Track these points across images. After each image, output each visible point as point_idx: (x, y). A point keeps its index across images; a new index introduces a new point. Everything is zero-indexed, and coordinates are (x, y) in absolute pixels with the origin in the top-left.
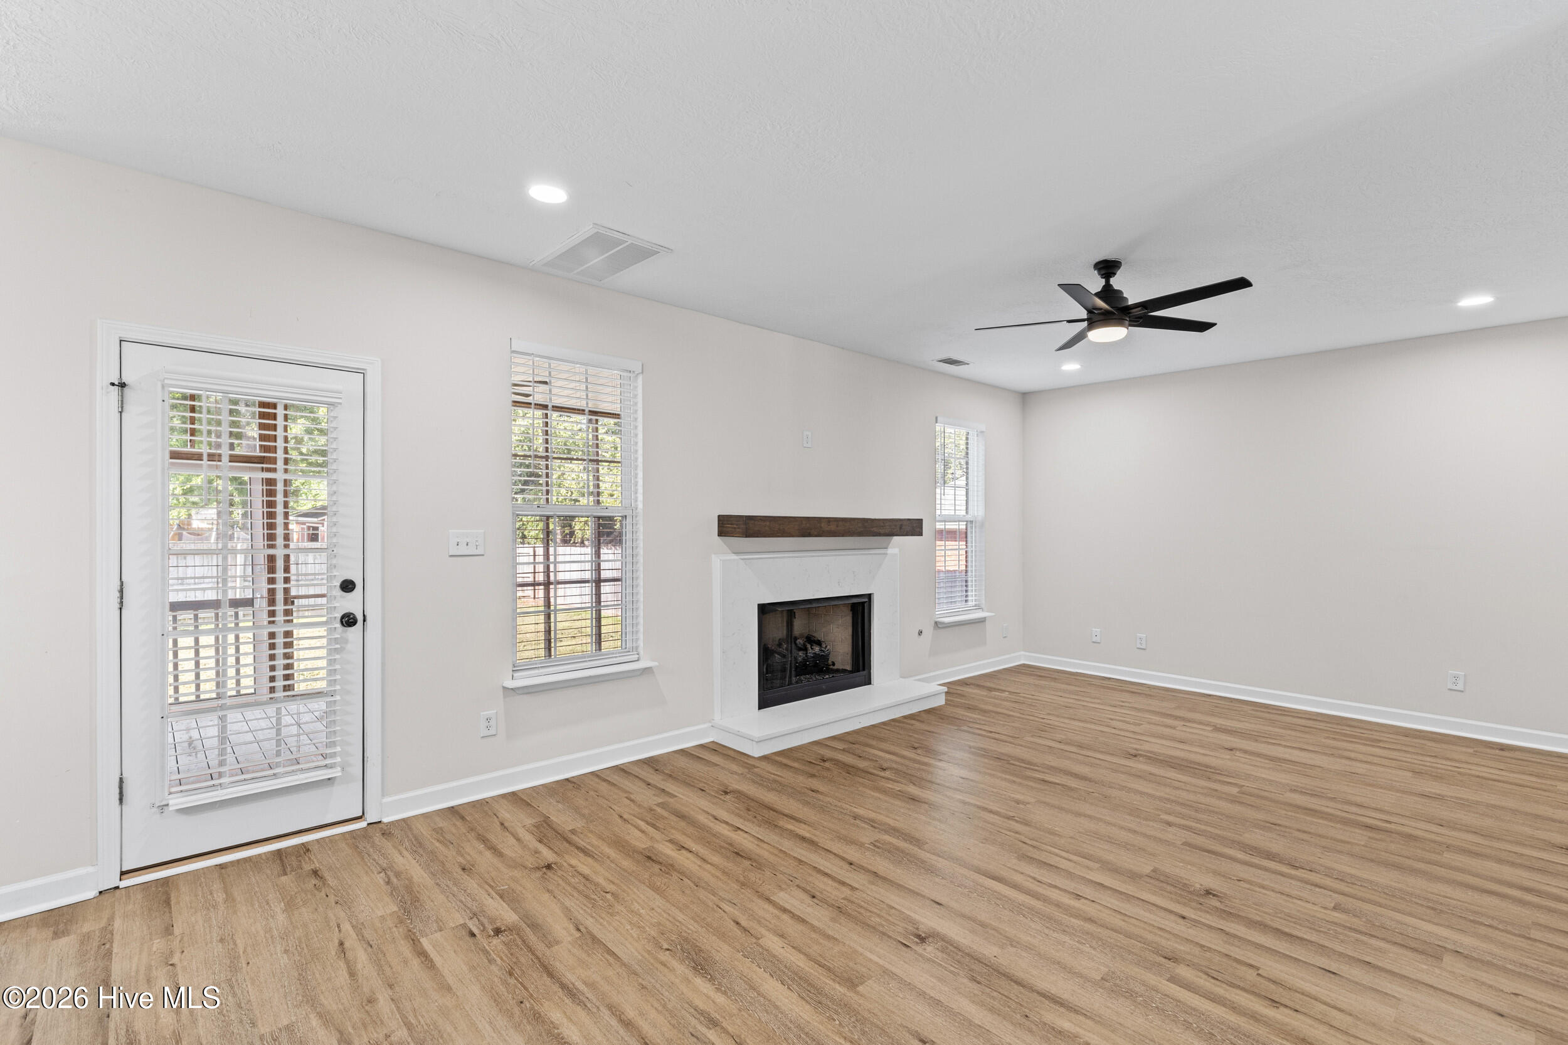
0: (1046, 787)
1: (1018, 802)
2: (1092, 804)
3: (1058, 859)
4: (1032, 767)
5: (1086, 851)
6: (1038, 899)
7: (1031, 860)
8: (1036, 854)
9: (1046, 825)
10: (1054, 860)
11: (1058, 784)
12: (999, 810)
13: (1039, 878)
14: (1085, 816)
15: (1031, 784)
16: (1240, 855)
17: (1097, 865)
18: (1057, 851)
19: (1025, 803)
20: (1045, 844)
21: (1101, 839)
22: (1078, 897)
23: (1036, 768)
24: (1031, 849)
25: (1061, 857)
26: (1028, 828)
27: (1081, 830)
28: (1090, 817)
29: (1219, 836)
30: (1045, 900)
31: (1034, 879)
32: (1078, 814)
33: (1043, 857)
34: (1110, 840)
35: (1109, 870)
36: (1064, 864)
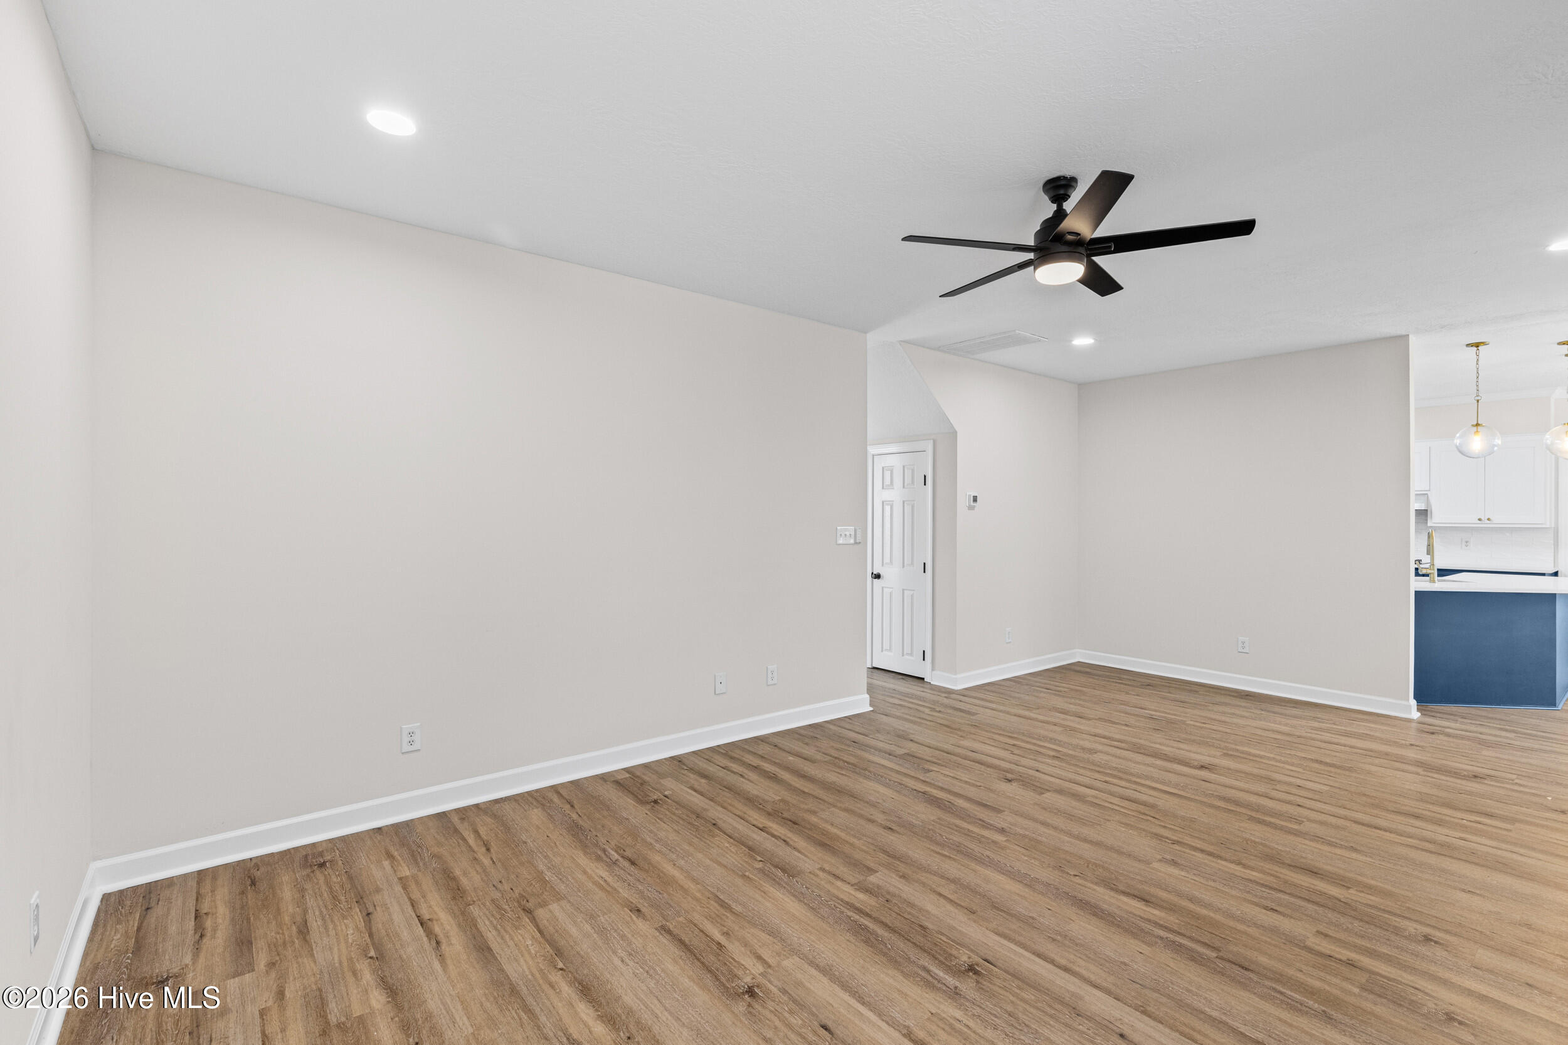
0: (1140, 886)
1: (1174, 863)
2: (1081, 858)
3: (1121, 805)
4: (1171, 936)
5: (1096, 810)
6: (1135, 782)
7: (1144, 804)
8: (1141, 808)
9: (1135, 833)
10: (1126, 803)
11: (1124, 893)
12: (1194, 853)
13: (1135, 792)
14: (1091, 842)
15: (1163, 895)
16: (960, 802)
17: (1088, 799)
18: (1122, 810)
19: (1163, 860)
20: (1134, 816)
21: (1079, 818)
22: (1106, 782)
23: (1162, 933)
24: (1147, 813)
25: (1119, 806)
26: (1154, 831)
27: (1099, 827)
28: (1085, 840)
29: (962, 819)
30: (1129, 781)
31: (1139, 792)
32: (1098, 844)
33: (1134, 806)
34: (1071, 817)
35: (1079, 796)
36: (1116, 801)
